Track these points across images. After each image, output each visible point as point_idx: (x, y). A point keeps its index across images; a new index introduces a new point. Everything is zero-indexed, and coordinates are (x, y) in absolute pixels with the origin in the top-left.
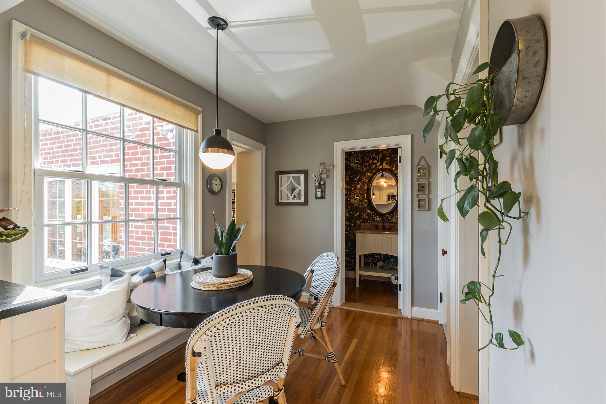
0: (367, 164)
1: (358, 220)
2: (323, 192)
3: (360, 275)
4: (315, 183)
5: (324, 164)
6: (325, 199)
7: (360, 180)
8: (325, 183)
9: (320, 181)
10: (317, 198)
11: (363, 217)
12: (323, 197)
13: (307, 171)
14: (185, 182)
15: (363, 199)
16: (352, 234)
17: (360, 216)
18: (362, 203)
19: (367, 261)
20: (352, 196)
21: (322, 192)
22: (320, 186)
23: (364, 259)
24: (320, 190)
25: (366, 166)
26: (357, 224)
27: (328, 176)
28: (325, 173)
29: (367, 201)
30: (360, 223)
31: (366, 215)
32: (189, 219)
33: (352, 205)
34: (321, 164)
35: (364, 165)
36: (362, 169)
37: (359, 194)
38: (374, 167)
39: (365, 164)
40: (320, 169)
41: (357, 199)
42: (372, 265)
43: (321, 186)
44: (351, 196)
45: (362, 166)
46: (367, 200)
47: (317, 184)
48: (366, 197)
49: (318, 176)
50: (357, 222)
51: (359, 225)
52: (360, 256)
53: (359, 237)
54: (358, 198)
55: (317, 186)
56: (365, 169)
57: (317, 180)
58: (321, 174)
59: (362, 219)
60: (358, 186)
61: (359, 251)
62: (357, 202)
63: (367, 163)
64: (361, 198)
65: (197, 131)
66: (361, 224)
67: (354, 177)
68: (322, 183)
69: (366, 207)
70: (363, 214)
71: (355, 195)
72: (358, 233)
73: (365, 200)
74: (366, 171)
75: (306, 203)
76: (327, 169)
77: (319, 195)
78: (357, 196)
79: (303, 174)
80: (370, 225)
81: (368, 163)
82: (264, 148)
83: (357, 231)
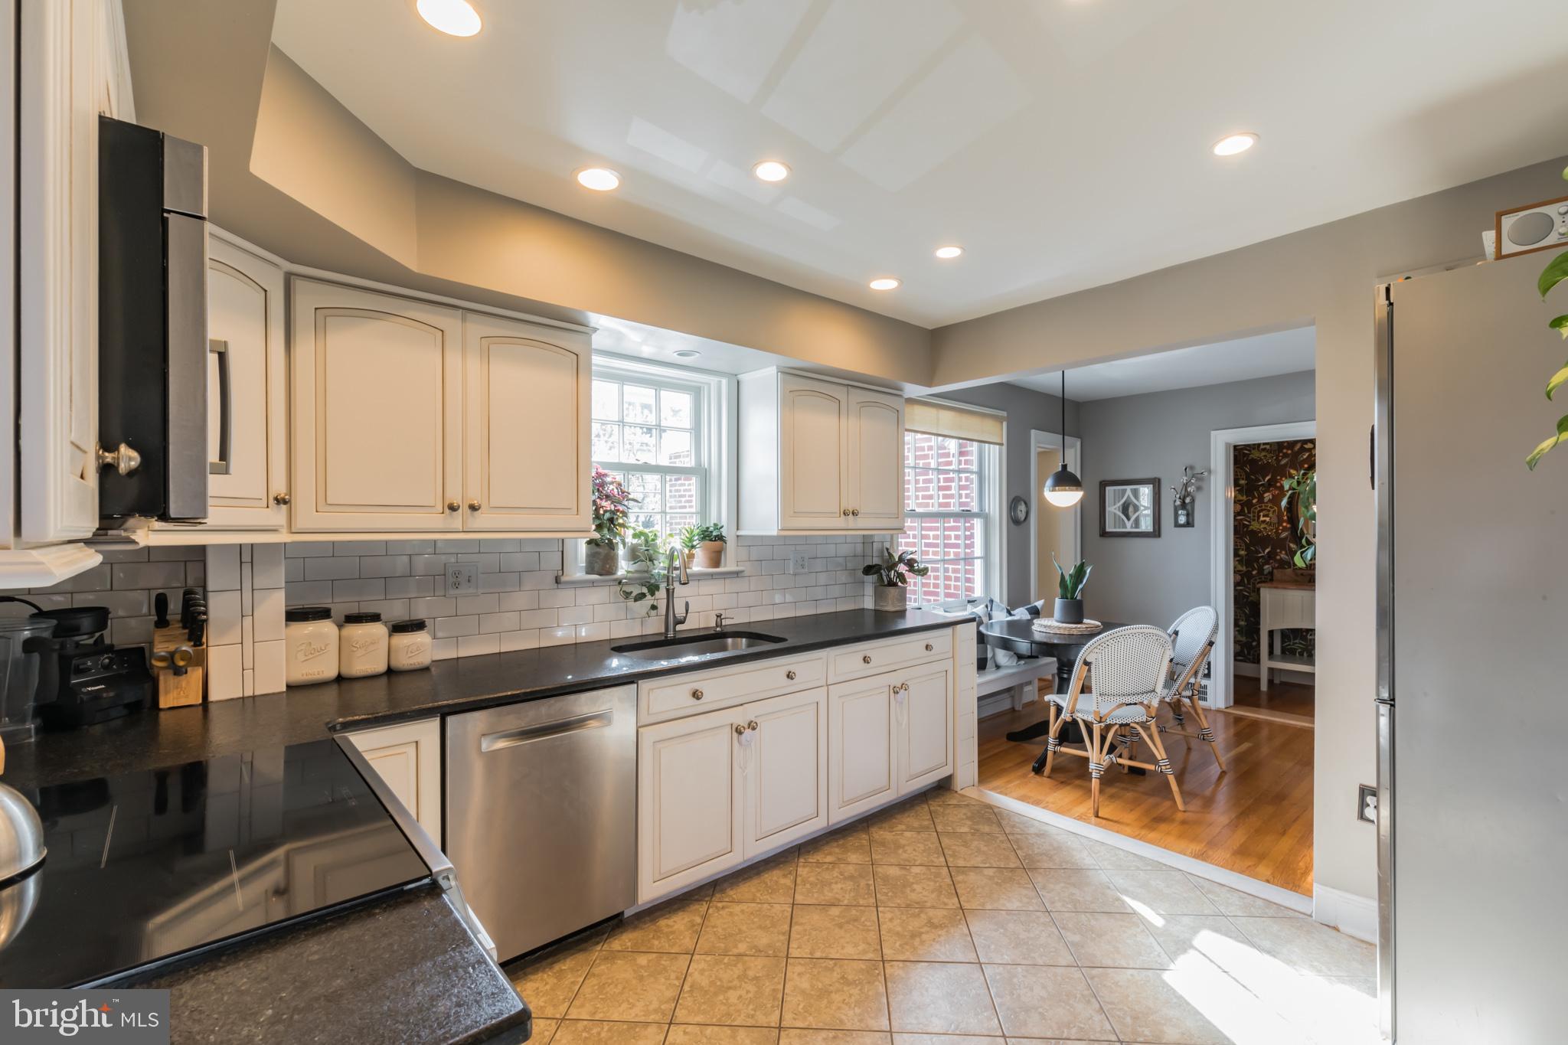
0: (1289, 452)
1: (1267, 563)
2: (1190, 516)
3: (1271, 670)
4: (1175, 501)
5: (1192, 468)
6: (1193, 526)
7: (1271, 484)
8: (1193, 501)
9: (1184, 498)
10: (1177, 525)
11: (1278, 557)
12: (1189, 524)
13: (1159, 480)
14: (987, 511)
15: (1280, 521)
16: (1254, 591)
17: (1271, 556)
18: (1277, 529)
19: (1289, 645)
20: (1254, 516)
21: (1188, 515)
22: (1184, 505)
23: (1283, 642)
24: (1184, 512)
25: (1285, 455)
26: (1266, 572)
27: (1199, 489)
28: (1193, 484)
29: (1289, 526)
30: (1273, 568)
31: (1286, 554)
32: (992, 558)
33: (1253, 533)
34: (1186, 469)
35: (1281, 454)
36: (1278, 461)
37: (1269, 511)
38: (1305, 457)
39: (1285, 451)
40: (1185, 478)
41: (1263, 522)
42: (1301, 654)
43: (1186, 505)
44: (1251, 515)
45: (1278, 456)
46: (1288, 522)
47: (1178, 503)
48: (1285, 518)
49: (1179, 487)
50: (1266, 567)
51: (1271, 573)
52: (1271, 633)
53: (1268, 596)
54: (1268, 519)
55: (1178, 506)
56: (1283, 462)
57: (1178, 496)
58: (1186, 486)
59: (1276, 560)
60: (1268, 496)
61: (1269, 622)
62: (1265, 528)
63: (1288, 449)
64: (1275, 520)
65: (1001, 444)
66: (1275, 571)
67: (1256, 478)
68: (1188, 500)
69: (1286, 538)
70: (1281, 552)
71: (1262, 514)
72: (1265, 587)
73: (1285, 524)
74: (1285, 465)
75: (1156, 533)
76: (1198, 477)
77: (1182, 520)
78: (1264, 516)
79: (1152, 486)
80: (1297, 575)
81: (1292, 450)
82: (1079, 444)
83: (1263, 585)
